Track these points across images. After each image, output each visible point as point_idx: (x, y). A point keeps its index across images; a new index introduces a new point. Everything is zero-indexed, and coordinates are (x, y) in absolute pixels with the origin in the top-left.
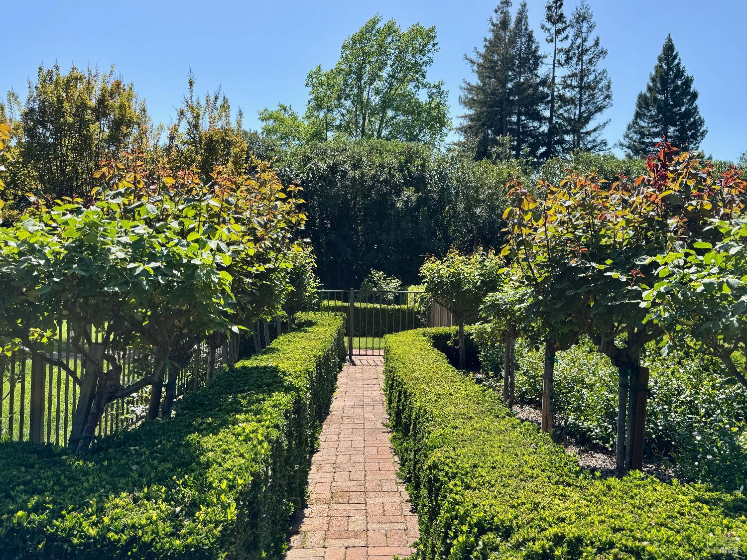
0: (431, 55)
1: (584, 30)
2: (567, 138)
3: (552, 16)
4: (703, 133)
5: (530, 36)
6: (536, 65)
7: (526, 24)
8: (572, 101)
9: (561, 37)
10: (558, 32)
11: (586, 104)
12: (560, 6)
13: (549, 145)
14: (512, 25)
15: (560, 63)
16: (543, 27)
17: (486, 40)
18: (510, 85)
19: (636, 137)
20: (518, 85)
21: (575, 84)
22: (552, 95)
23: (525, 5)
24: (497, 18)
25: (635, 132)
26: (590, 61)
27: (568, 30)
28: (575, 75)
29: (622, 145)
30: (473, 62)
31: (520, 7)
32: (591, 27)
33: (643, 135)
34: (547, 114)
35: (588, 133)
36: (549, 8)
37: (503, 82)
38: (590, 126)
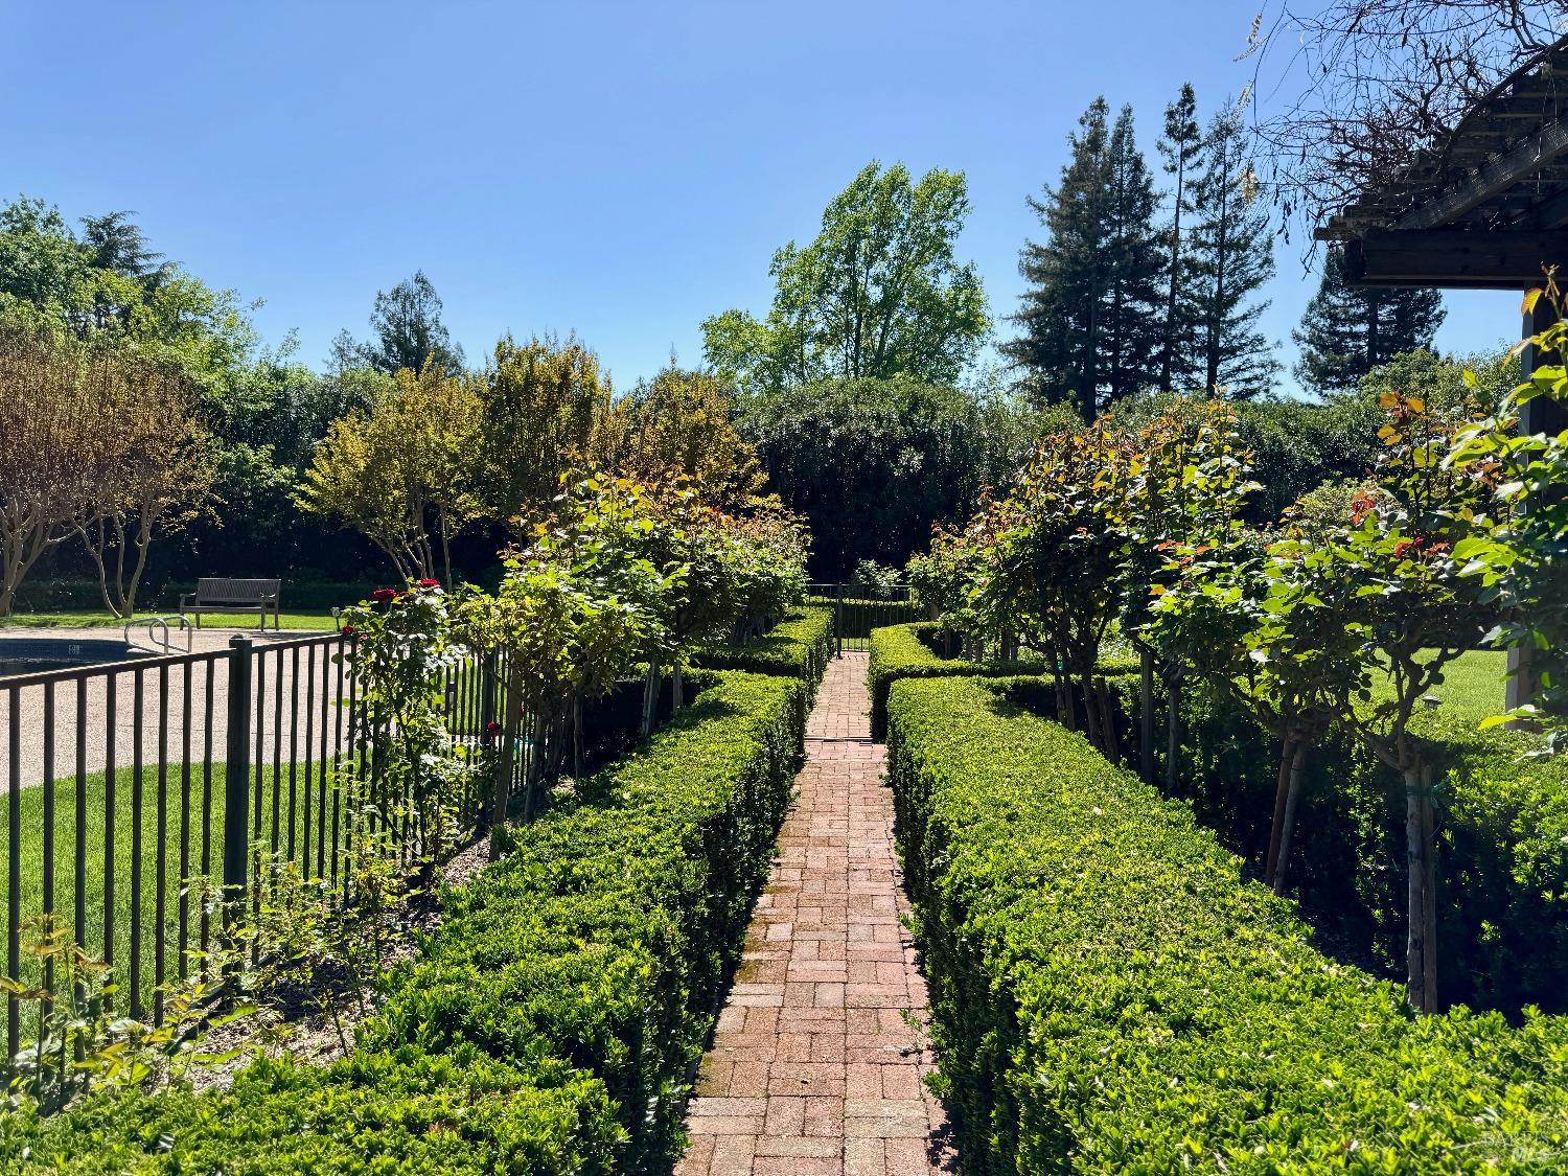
0: (960, 218)
1: (1229, 151)
2: (1199, 330)
3: (1176, 127)
4: (1439, 315)
5: (1138, 165)
6: (1147, 210)
7: (1131, 143)
8: (1208, 269)
9: (1190, 162)
10: (1186, 154)
11: (1231, 274)
12: (1190, 112)
13: (1169, 342)
14: (1108, 144)
15: (1188, 208)
16: (1160, 147)
17: (1065, 170)
18: (1104, 242)
19: (1323, 323)
20: (1117, 243)
21: (1211, 240)
22: (1175, 259)
23: (1130, 111)
24: (1082, 134)
25: (1322, 316)
26: (1239, 203)
27: (1202, 151)
28: (1211, 226)
29: (1297, 338)
30: (1041, 210)
31: (1121, 114)
32: (1241, 147)
33: (1335, 319)
34: (1165, 290)
35: (1232, 323)
36: (1171, 115)
37: (1092, 239)
38: (1236, 312)
